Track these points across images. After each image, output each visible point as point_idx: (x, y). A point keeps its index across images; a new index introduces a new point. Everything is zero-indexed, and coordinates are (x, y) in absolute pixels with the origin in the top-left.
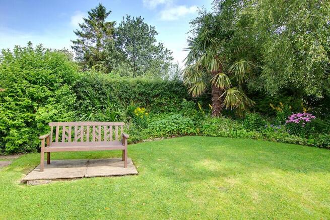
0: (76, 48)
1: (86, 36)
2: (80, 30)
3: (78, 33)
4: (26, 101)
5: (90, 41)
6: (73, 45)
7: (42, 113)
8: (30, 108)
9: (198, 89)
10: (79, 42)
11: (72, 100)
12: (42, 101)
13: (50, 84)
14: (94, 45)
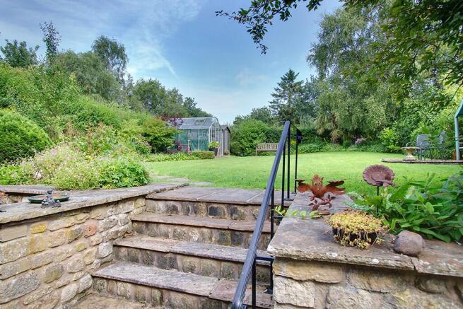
0: (273, 107)
1: (280, 96)
2: (275, 92)
3: (274, 95)
4: (250, 139)
5: (283, 100)
6: (270, 105)
7: (255, 142)
8: (251, 141)
9: (320, 131)
10: (274, 102)
11: (265, 138)
12: (255, 138)
13: (257, 132)
14: (286, 102)
